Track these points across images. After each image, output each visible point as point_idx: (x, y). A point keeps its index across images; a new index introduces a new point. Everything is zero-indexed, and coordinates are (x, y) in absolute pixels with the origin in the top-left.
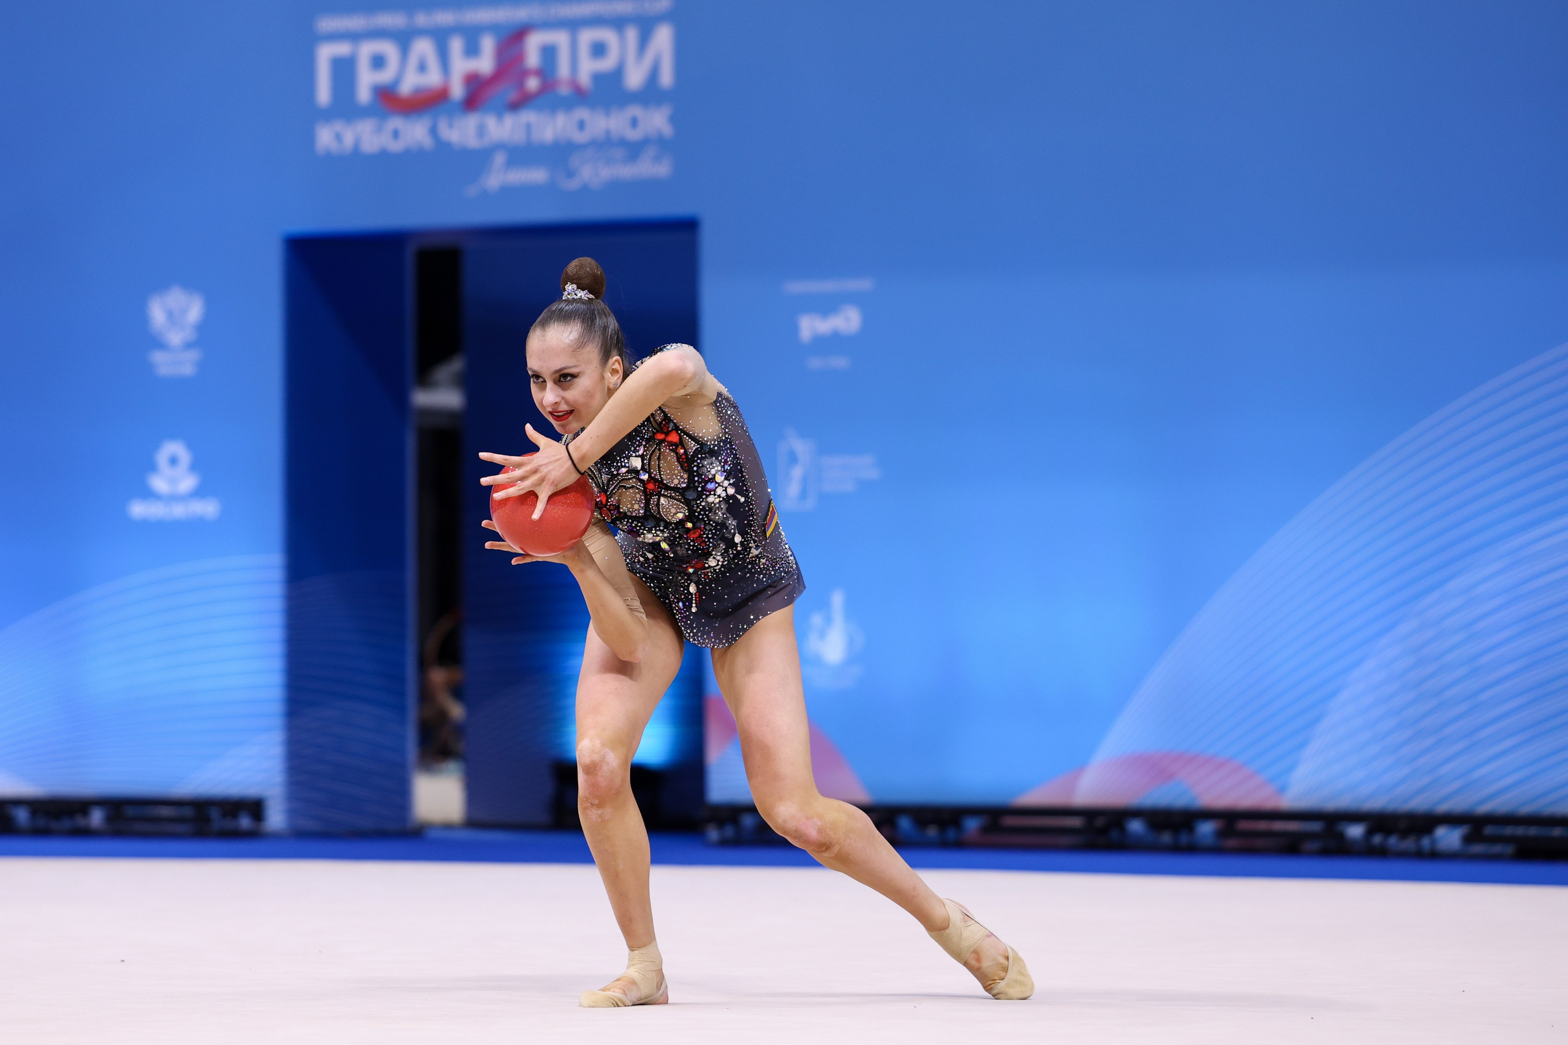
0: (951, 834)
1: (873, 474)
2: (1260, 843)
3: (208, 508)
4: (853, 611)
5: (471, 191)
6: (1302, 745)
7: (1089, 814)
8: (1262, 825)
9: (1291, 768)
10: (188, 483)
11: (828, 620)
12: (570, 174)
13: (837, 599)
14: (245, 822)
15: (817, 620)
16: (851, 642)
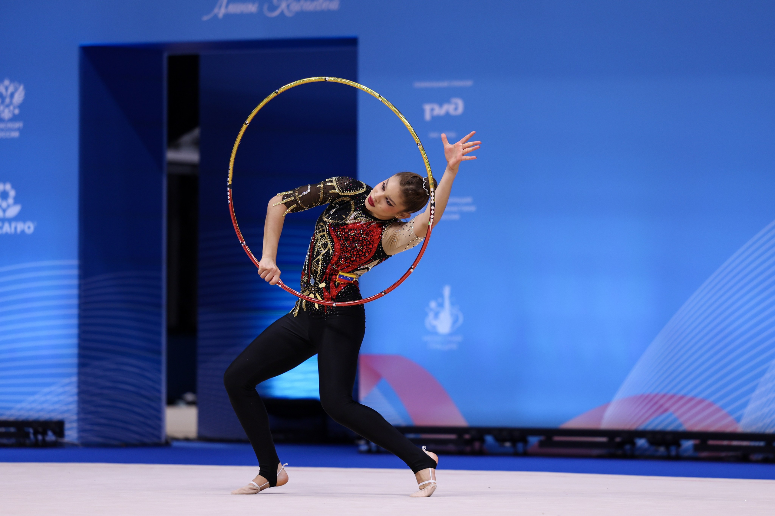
0: (520, 446)
1: (472, 209)
2: (723, 454)
3: (28, 227)
4: (456, 299)
5: (205, 18)
6: (753, 390)
7: (611, 434)
8: (725, 443)
9: (745, 405)
10: (14, 211)
11: (441, 305)
12: (273, 8)
13: (447, 291)
14: (51, 437)
15: (433, 304)
16: (455, 321)
